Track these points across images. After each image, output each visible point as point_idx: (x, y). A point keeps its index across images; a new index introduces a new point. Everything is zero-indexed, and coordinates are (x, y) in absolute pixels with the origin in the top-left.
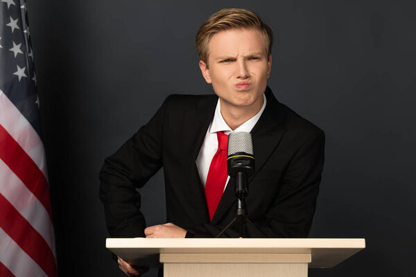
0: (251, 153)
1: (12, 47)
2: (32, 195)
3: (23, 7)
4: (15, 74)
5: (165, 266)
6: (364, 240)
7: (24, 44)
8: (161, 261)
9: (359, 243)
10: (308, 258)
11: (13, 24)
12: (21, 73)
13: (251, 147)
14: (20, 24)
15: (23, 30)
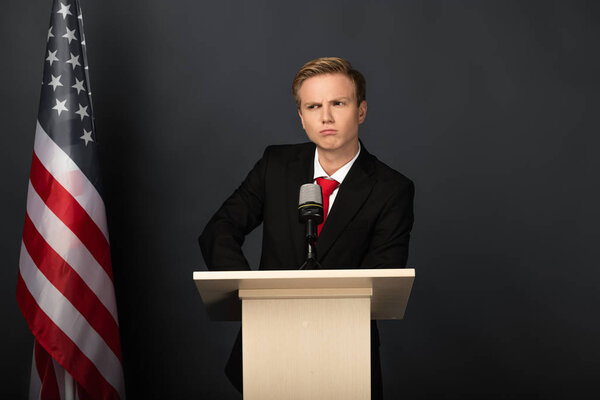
0: (320, 202)
1: (79, 109)
2: (101, 268)
3: (87, 68)
4: (82, 138)
5: (243, 302)
6: (413, 270)
7: (89, 107)
8: (240, 295)
9: (410, 273)
10: (370, 292)
11: (79, 86)
12: (87, 137)
13: (320, 197)
14: (85, 85)
15: (87, 93)
